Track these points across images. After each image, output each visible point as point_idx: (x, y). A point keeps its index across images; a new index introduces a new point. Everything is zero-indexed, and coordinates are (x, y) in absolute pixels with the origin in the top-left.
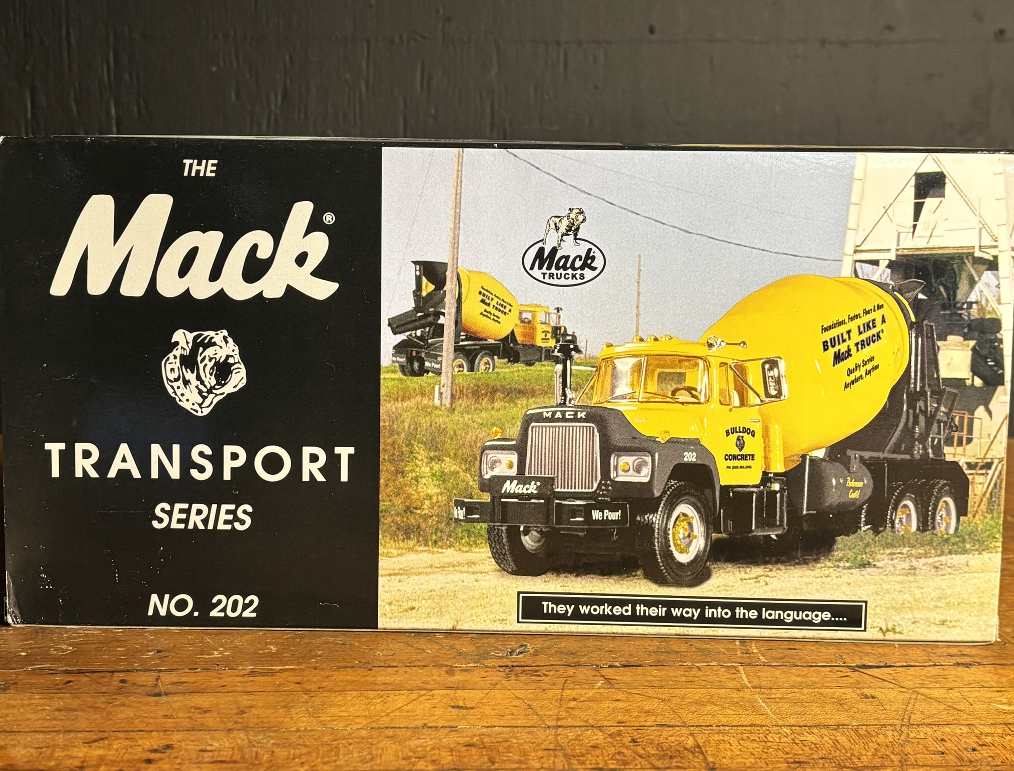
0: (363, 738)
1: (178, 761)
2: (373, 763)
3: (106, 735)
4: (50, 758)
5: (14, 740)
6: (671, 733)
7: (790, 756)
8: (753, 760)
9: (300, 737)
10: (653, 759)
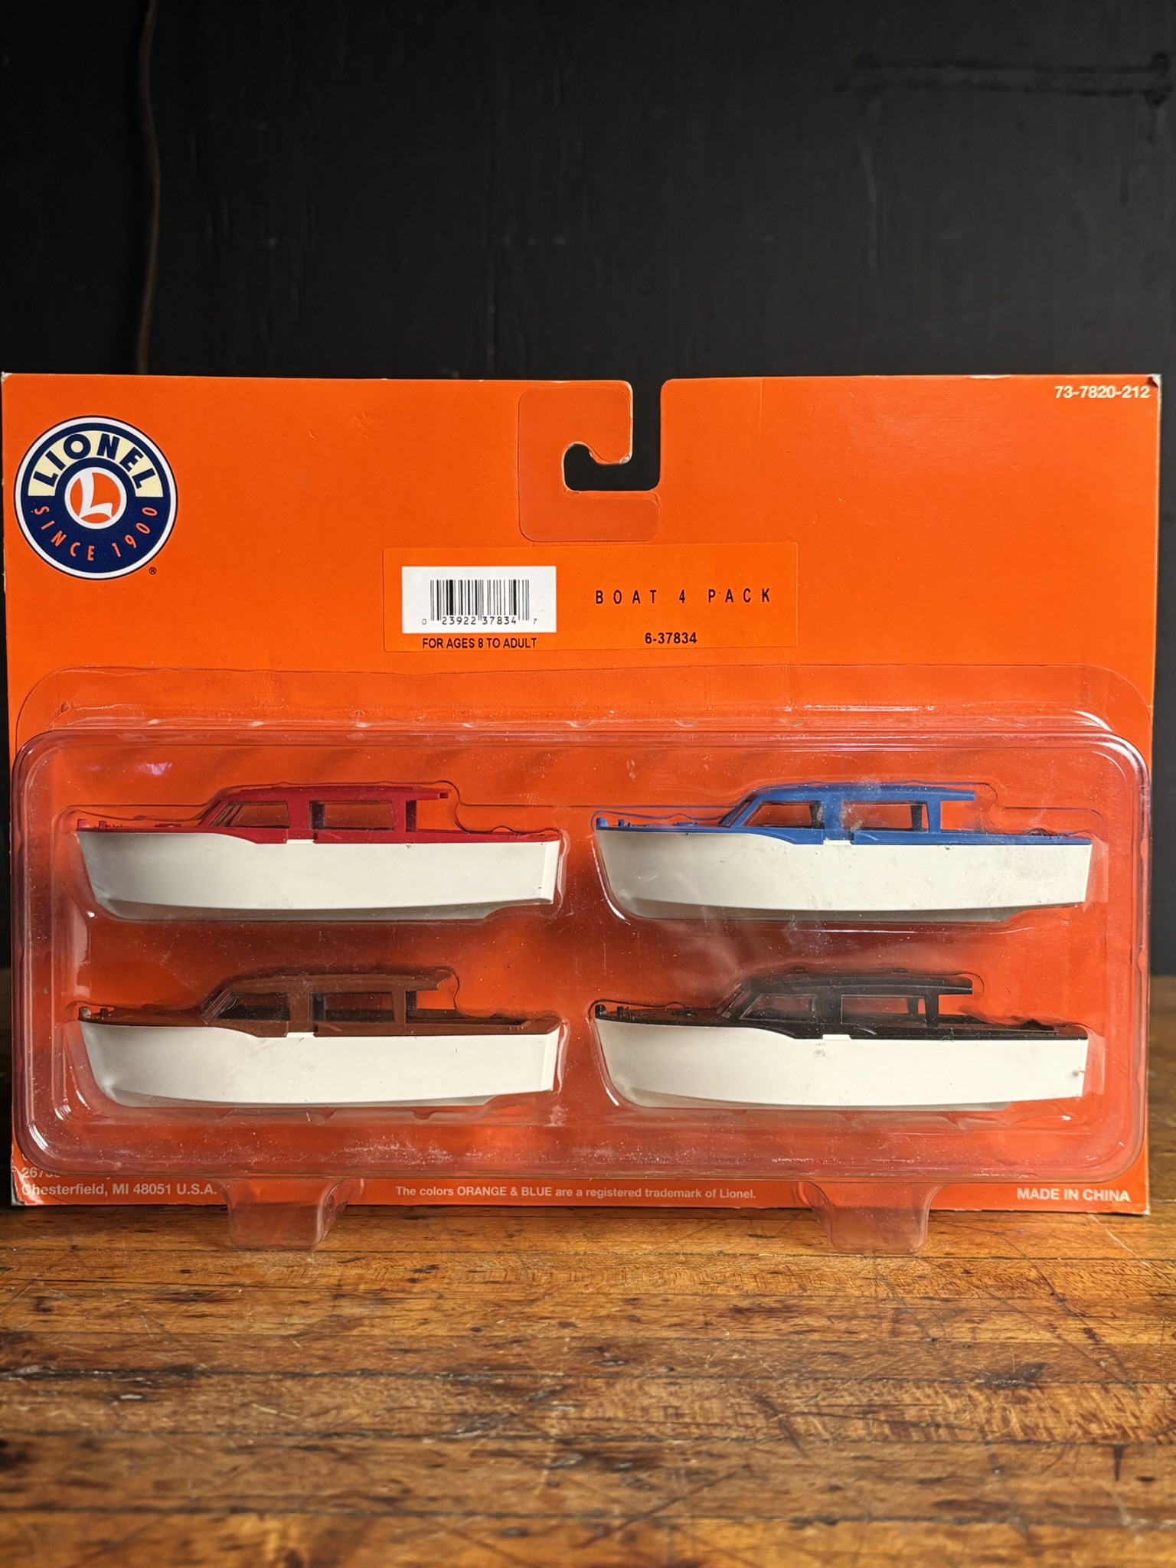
0: (651, 1263)
1: (446, 1281)
2: (667, 1287)
3: (362, 1255)
4: (303, 1276)
5: (260, 1259)
6: (1009, 1265)
7: (1154, 1288)
8: (1109, 1293)
9: (581, 1261)
10: (991, 1290)
